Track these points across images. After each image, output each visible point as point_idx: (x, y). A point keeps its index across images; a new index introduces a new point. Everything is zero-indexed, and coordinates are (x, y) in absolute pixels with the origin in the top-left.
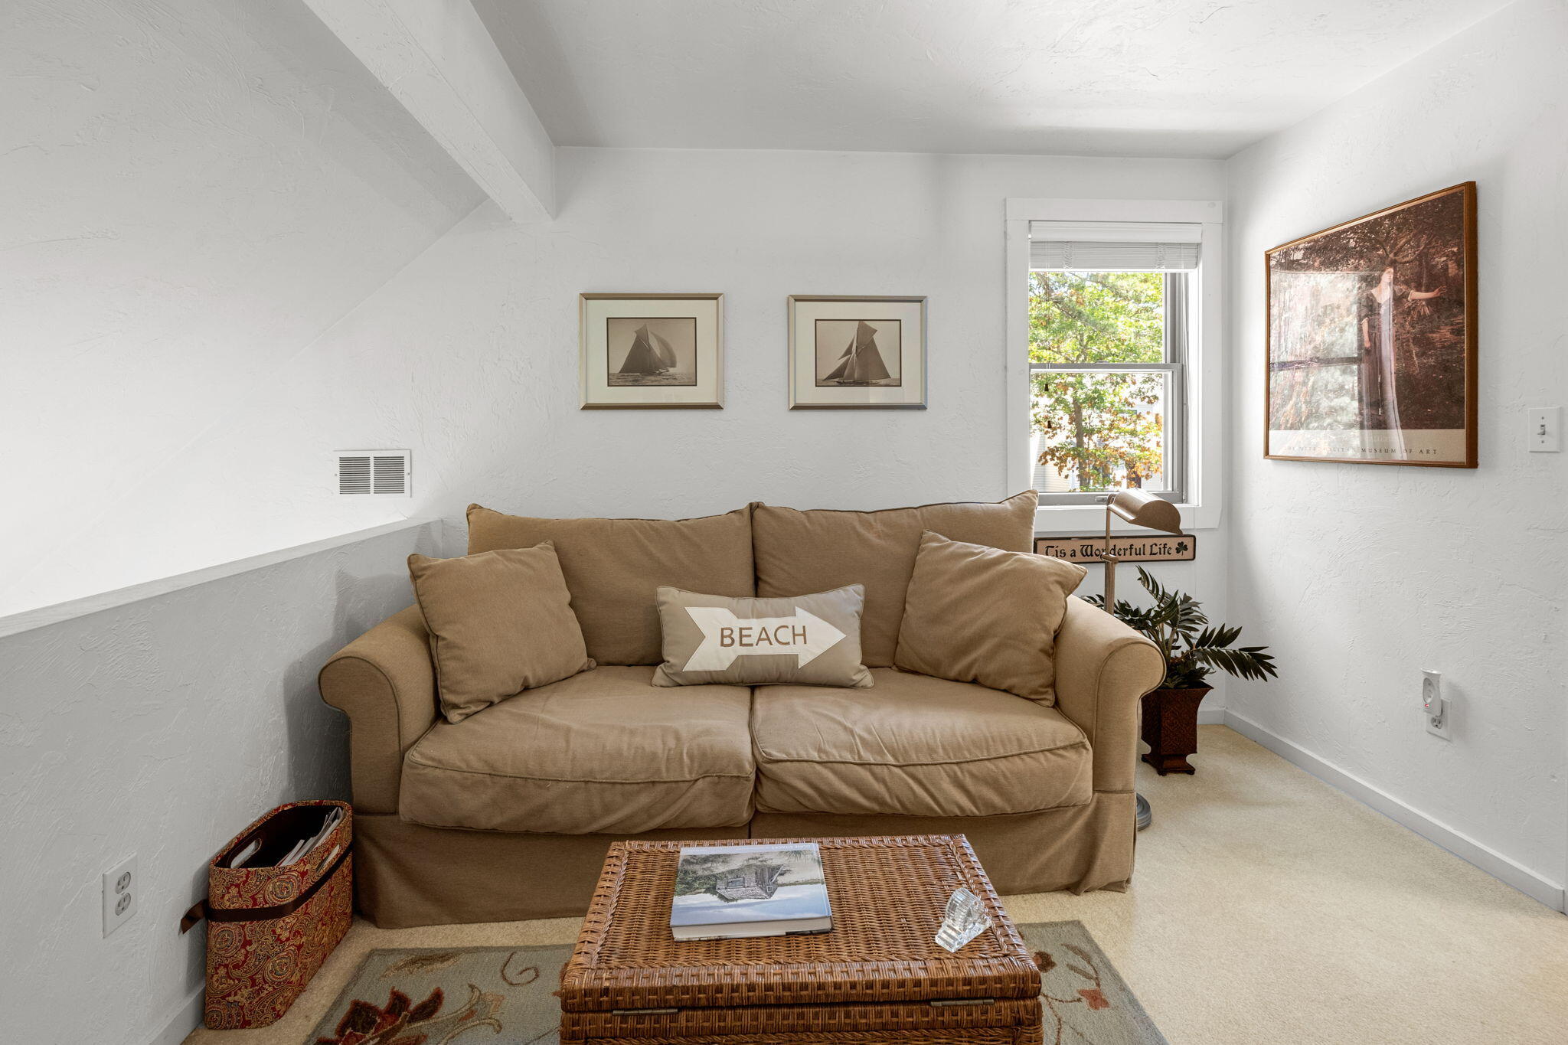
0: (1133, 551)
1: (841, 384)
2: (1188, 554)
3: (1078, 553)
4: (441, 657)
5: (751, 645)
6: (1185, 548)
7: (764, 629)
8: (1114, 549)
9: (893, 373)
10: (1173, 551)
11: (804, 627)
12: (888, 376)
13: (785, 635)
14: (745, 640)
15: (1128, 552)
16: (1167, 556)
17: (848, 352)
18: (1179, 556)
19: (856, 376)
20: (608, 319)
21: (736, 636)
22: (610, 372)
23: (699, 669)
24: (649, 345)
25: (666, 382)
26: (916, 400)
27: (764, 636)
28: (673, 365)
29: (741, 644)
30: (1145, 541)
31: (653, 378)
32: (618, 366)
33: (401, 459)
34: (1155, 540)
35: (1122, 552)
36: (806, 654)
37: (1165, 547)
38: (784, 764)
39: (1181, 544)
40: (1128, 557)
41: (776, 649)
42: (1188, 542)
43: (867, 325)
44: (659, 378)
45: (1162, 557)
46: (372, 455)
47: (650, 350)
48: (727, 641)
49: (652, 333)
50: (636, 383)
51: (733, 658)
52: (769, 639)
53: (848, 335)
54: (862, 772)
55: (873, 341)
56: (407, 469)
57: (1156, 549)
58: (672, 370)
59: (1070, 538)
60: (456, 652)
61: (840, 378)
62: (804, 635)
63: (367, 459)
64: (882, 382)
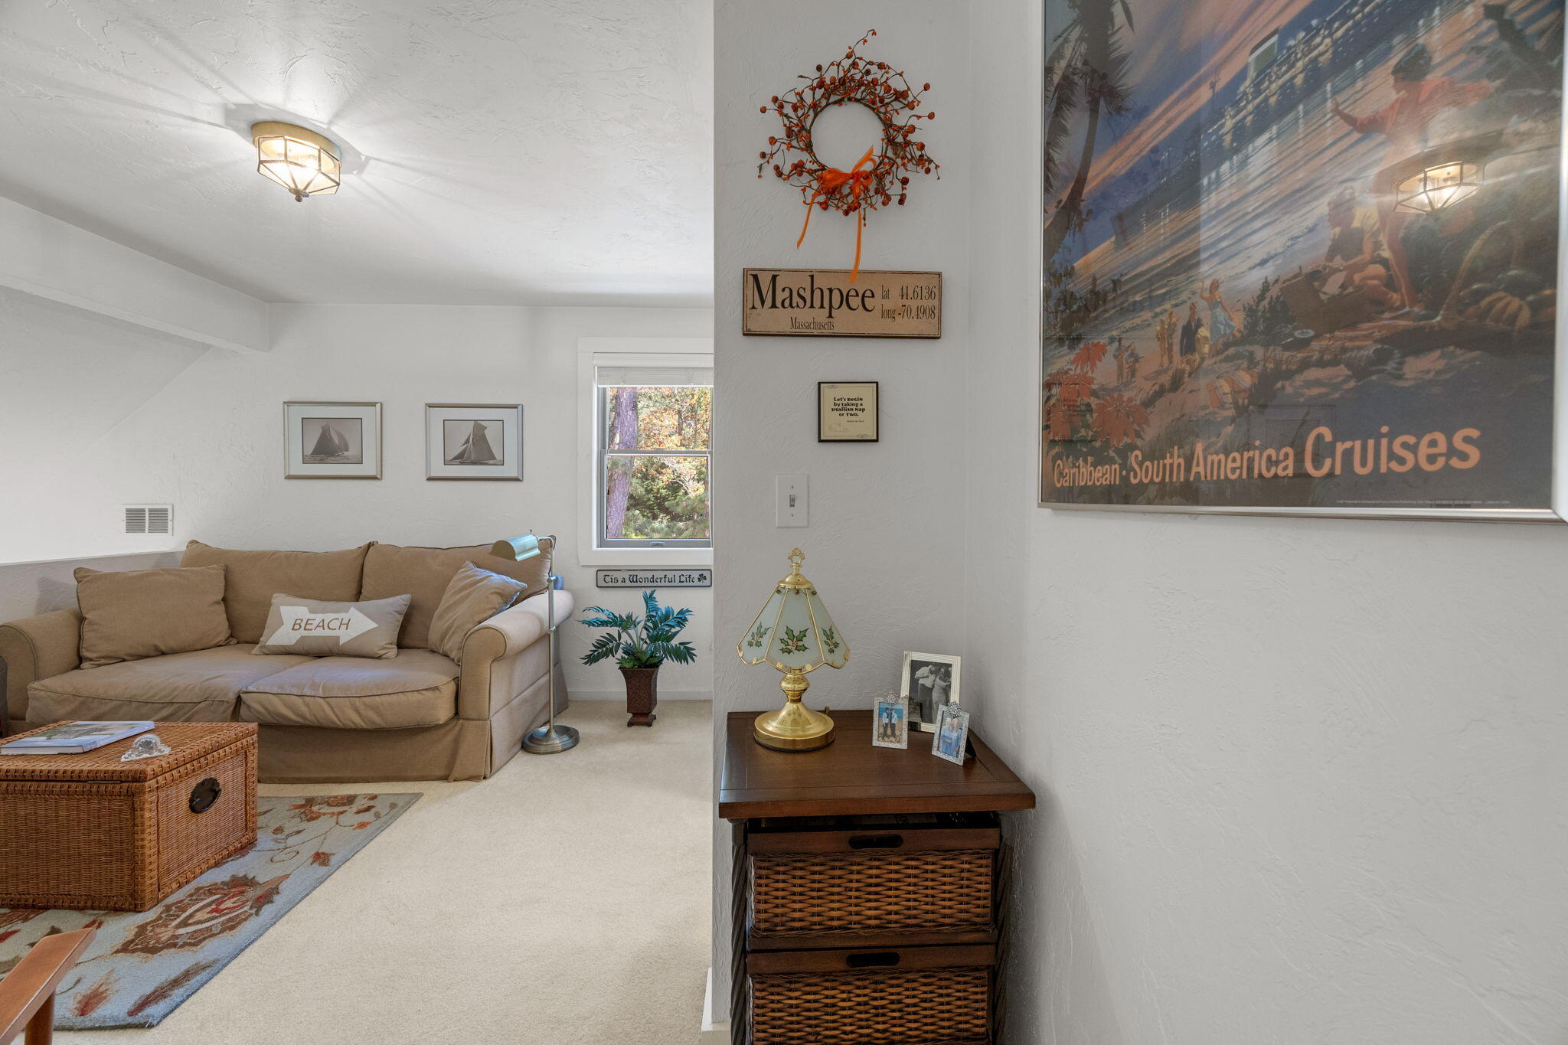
0: (667, 579)
1: (462, 463)
2: (707, 582)
3: (627, 580)
4: (85, 630)
5: (311, 630)
6: (705, 578)
7: (323, 620)
8: (653, 578)
9: (498, 456)
10: (696, 580)
11: (349, 620)
12: (495, 458)
13: (335, 624)
14: (308, 627)
15: (663, 580)
16: (691, 584)
17: (467, 441)
18: (700, 584)
19: (472, 458)
20: (303, 419)
21: (303, 625)
22: (305, 454)
23: (276, 644)
24: (331, 437)
25: (341, 461)
26: (514, 475)
27: (321, 624)
28: (347, 450)
29: (305, 629)
30: (674, 572)
31: (333, 458)
32: (309, 450)
33: (166, 510)
34: (683, 573)
35: (659, 580)
36: (345, 636)
37: (689, 577)
38: (252, 694)
39: (701, 575)
40: (663, 584)
41: (327, 633)
42: (705, 573)
43: (480, 424)
44: (337, 458)
45: (689, 584)
46: (147, 508)
47: (331, 439)
48: (297, 627)
49: (333, 428)
50: (322, 461)
51: (298, 637)
52: (323, 626)
53: (468, 430)
54: (299, 700)
55: (484, 435)
56: (170, 517)
57: (683, 579)
58: (346, 453)
59: (620, 570)
60: (95, 627)
61: (461, 459)
62: (348, 624)
63: (143, 510)
64: (491, 462)
